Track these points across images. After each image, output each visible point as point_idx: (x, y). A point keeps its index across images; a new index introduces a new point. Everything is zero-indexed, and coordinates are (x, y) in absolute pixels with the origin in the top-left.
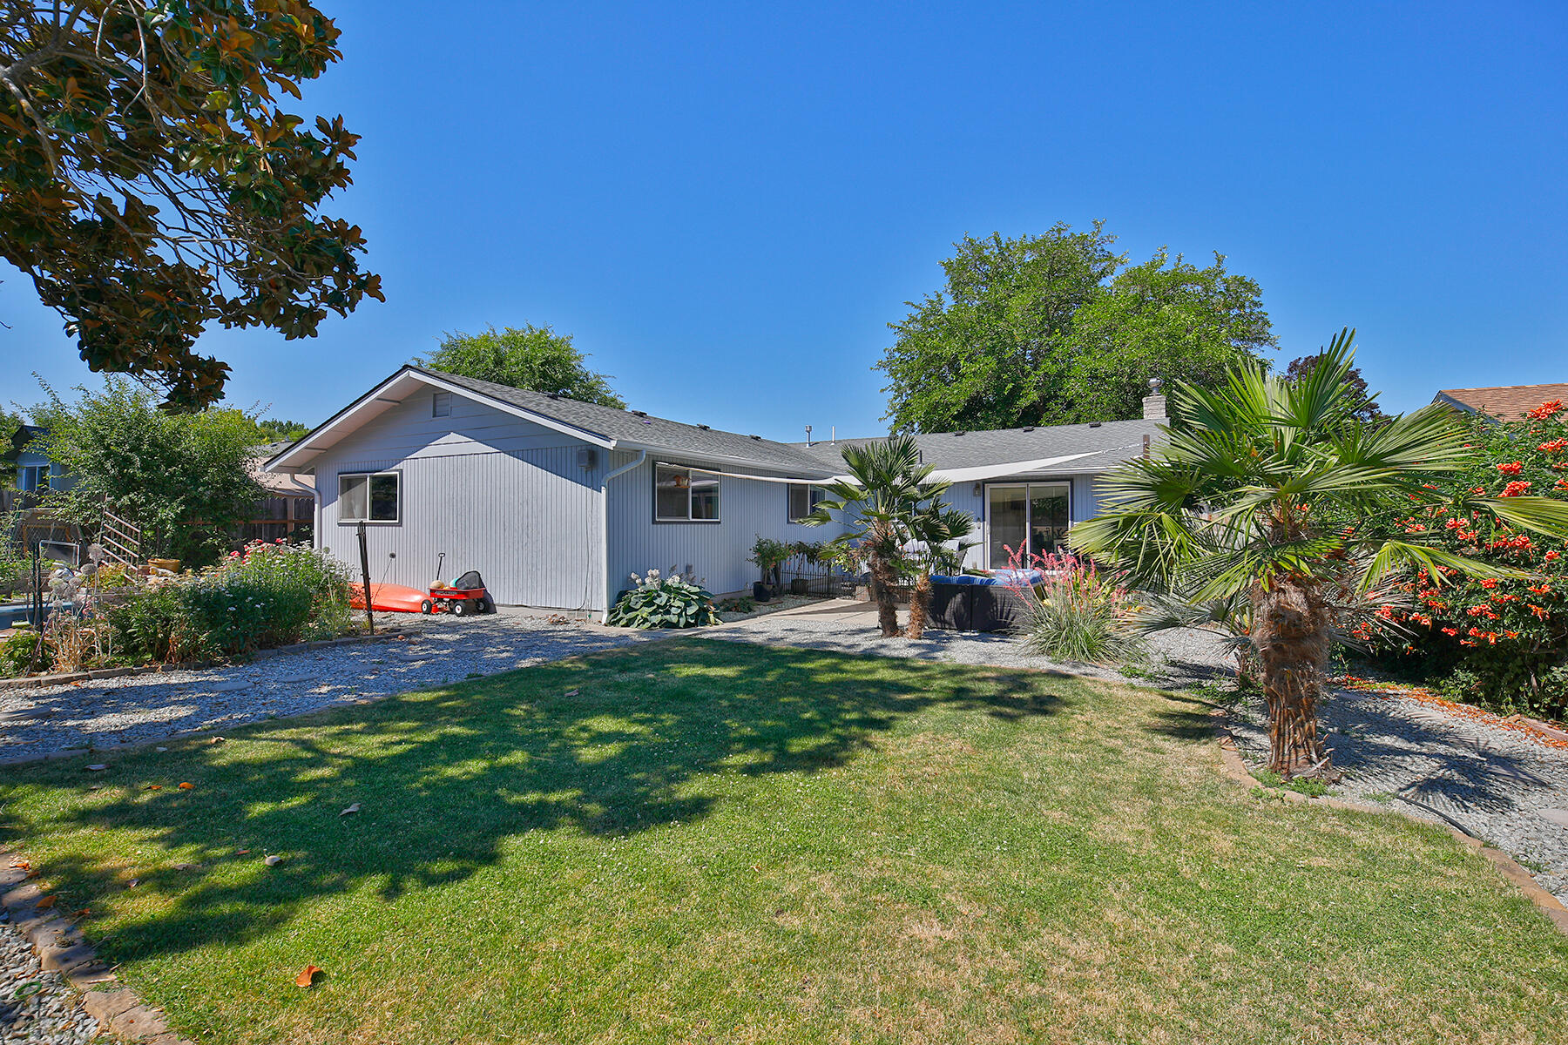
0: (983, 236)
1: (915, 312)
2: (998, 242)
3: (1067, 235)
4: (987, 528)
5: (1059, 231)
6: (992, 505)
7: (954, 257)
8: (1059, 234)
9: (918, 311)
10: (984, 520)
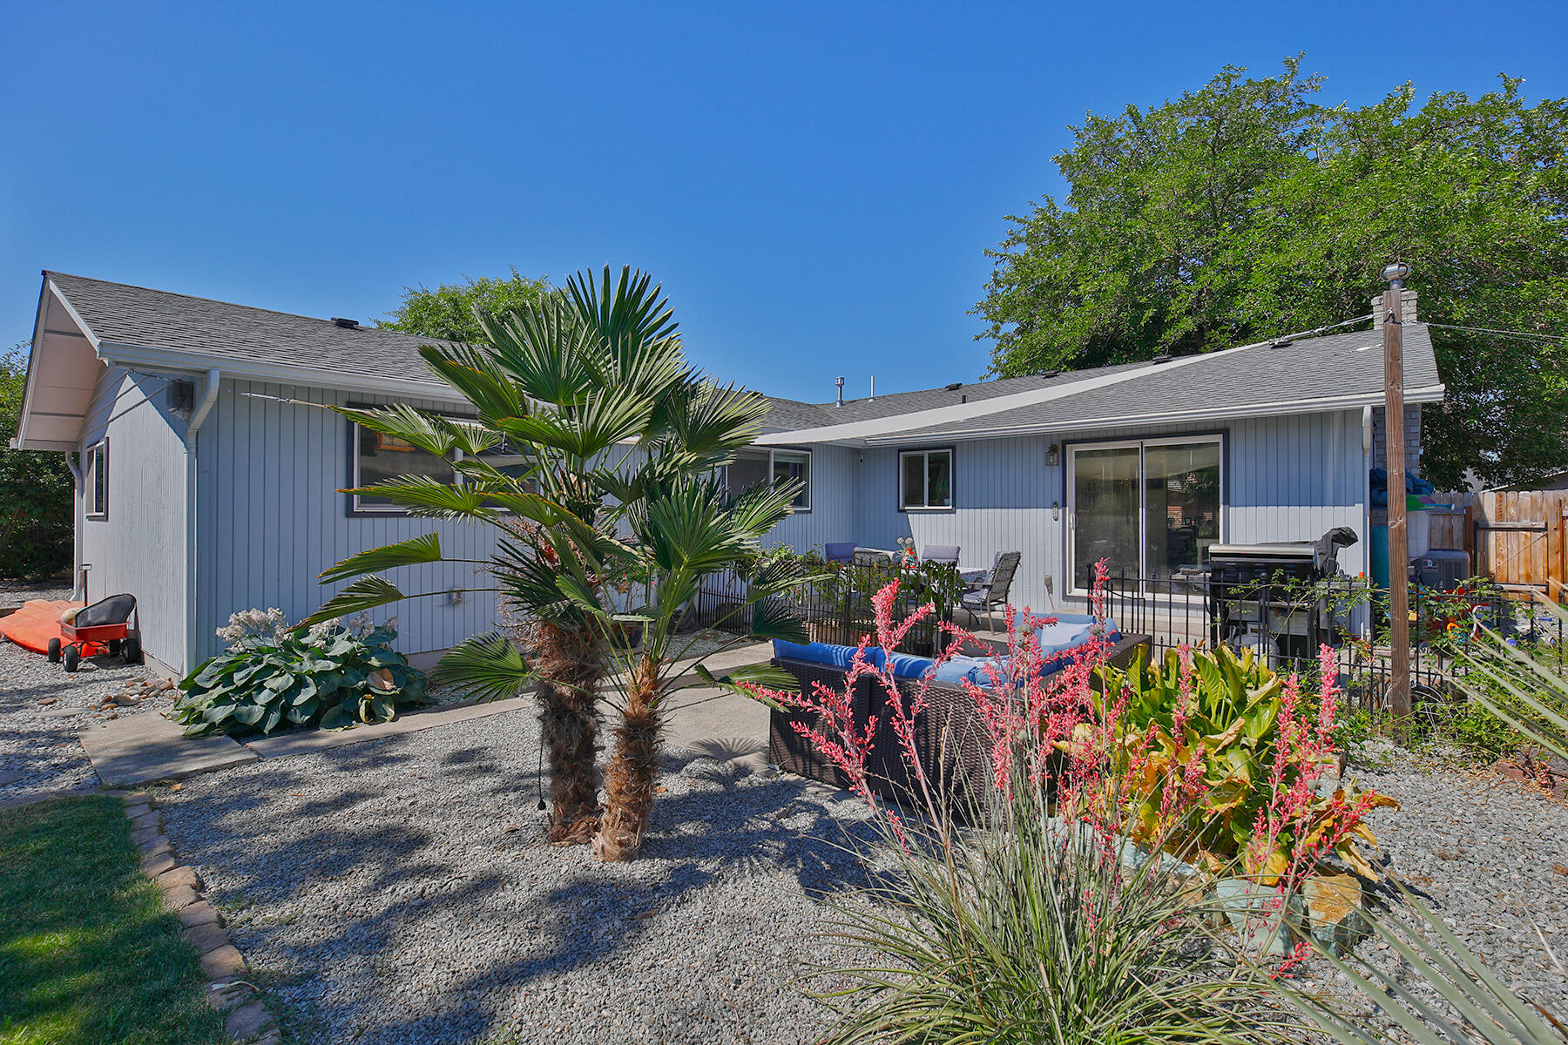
0: (1114, 113)
1: (1017, 227)
2: (1135, 118)
3: (1241, 82)
4: (1071, 518)
5: (1228, 79)
6: (1078, 480)
7: (1073, 147)
8: (1229, 83)
9: (1022, 226)
10: (1064, 505)
